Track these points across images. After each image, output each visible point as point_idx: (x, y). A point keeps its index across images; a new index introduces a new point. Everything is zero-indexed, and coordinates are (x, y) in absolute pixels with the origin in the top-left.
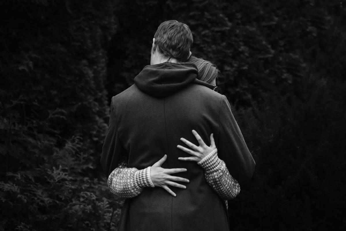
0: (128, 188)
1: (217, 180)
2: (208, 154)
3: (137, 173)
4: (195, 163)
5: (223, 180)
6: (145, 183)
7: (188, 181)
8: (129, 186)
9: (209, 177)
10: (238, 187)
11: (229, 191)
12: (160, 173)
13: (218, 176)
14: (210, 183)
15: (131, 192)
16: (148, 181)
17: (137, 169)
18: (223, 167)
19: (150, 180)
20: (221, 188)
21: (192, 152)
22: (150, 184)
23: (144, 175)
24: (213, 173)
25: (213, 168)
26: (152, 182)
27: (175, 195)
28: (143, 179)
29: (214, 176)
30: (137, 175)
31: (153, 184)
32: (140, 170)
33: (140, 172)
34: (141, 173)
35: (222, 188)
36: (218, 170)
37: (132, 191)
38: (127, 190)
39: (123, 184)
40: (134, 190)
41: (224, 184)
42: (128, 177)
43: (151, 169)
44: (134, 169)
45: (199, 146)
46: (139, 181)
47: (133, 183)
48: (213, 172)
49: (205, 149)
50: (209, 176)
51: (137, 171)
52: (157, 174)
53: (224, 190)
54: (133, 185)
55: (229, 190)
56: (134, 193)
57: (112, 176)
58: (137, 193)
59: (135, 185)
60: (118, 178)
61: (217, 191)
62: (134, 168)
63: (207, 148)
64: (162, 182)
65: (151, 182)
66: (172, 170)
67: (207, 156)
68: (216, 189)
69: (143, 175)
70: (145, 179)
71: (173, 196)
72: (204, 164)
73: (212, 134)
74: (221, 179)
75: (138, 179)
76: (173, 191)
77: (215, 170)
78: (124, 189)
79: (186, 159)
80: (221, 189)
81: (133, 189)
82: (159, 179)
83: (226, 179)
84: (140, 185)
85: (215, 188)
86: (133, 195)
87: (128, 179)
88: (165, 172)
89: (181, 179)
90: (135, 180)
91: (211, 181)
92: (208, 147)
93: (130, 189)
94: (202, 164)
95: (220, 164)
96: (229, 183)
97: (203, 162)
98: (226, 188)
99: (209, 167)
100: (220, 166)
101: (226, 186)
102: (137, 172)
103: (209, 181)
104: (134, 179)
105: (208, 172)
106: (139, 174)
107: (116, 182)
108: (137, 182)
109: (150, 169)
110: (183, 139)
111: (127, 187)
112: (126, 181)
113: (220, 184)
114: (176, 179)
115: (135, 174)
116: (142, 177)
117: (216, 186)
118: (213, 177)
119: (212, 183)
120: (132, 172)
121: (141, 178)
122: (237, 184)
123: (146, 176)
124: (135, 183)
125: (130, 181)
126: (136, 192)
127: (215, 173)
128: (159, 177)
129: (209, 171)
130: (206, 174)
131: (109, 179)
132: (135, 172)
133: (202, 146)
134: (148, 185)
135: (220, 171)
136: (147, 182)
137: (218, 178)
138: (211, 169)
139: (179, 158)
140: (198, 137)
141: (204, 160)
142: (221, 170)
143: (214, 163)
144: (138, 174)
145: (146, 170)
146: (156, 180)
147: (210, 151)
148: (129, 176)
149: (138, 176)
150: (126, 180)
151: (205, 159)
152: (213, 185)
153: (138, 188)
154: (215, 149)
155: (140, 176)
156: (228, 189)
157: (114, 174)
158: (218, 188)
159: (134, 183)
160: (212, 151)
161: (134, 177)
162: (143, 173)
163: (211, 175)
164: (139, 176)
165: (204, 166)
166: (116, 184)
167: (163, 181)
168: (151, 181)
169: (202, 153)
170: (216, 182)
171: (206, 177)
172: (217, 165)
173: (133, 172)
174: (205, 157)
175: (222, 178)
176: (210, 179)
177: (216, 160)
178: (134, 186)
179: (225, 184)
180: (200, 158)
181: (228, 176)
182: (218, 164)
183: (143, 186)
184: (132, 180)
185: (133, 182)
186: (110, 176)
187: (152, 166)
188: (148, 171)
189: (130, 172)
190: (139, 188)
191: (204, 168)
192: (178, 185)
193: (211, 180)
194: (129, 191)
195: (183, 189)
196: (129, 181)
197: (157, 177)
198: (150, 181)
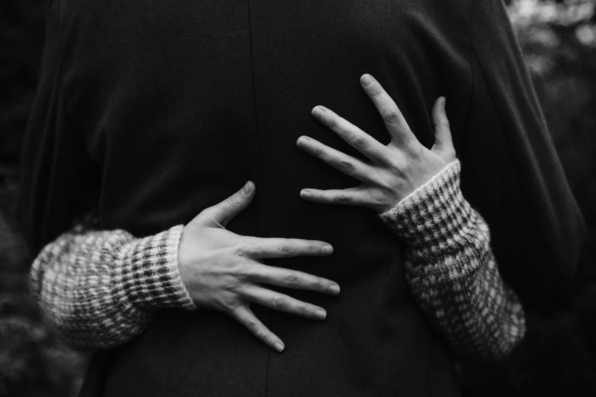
0: (92, 310)
1: (454, 288)
2: (426, 180)
3: (129, 250)
4: (370, 211)
5: (478, 290)
6: (156, 293)
7: (336, 288)
8: (96, 303)
9: (424, 276)
10: (519, 318)
11: (492, 334)
12: (220, 251)
13: (459, 270)
14: (424, 301)
15: (103, 326)
16: (168, 284)
17: (130, 236)
18: (481, 237)
19: (179, 278)
20: (467, 320)
21: (360, 167)
22: (179, 297)
23: (154, 259)
24: (443, 260)
25: (443, 239)
26: (185, 290)
27: (280, 345)
28: (148, 274)
29: (446, 272)
30: (126, 258)
31: (188, 297)
32: (140, 240)
33: (138, 245)
34: (141, 248)
35: (471, 321)
36: (460, 248)
37: (108, 322)
38: (88, 320)
39: (74, 294)
40: (114, 320)
41: (477, 306)
42: (93, 267)
43: (185, 236)
44: (115, 236)
45: (390, 144)
46: (131, 281)
47: (109, 291)
48: (443, 254)
49: (413, 155)
50: (423, 270)
51: (128, 241)
52: (208, 254)
53: (474, 329)
54: (108, 299)
55: (492, 329)
56: (113, 330)
57: (43, 261)
58: (125, 332)
59: (119, 298)
60: (60, 272)
61: (450, 331)
62: (119, 231)
63: (421, 151)
64: (229, 289)
65: (180, 289)
66: (274, 244)
67: (422, 186)
68: (445, 323)
69: (151, 259)
70: (156, 277)
71: (271, 348)
72: (406, 221)
73: (441, 101)
74: (471, 283)
75: (130, 275)
76: (271, 329)
77: (450, 248)
78: (77, 312)
79: (331, 194)
80: (467, 324)
81: (111, 315)
82: (215, 275)
83: (486, 284)
84: (138, 300)
85: (442, 318)
86: (111, 338)
87: (92, 273)
88: (240, 250)
89: (307, 279)
90: (119, 278)
91: (432, 292)
92: (425, 149)
93: (97, 312)
94: (400, 217)
95: (470, 224)
96: (494, 301)
97: (402, 211)
98: (484, 319)
99: (429, 231)
100: (472, 232)
101: (486, 311)
102: (128, 246)
103: (422, 291)
104: (113, 275)
105: (420, 254)
106: (136, 253)
107: (55, 283)
108: (127, 287)
109: (178, 237)
110: (322, 111)
111: (88, 308)
112: (83, 283)
113: (465, 306)
114: (288, 278)
115: (121, 255)
116: (146, 265)
117: (446, 310)
118: (440, 274)
119: (431, 298)
120: (107, 246)
121: (140, 271)
122: (517, 308)
123: (162, 262)
124: (116, 291)
125: (100, 283)
126: (123, 325)
127: (449, 261)
128: (217, 269)
129: (426, 251)
130: (409, 265)
131: (34, 275)
132: (119, 245)
133: (401, 143)
134: (168, 302)
135: (469, 252)
136: (163, 286)
137: (461, 280)
138: (436, 242)
139: (305, 192)
140: (386, 103)
141: (406, 201)
142: (473, 245)
143: (449, 219)
144: (132, 253)
145: (164, 240)
146: (203, 280)
147: (436, 167)
148: (95, 263)
149: (129, 261)
150: (84, 278)
151: (411, 199)
152: (434, 309)
153: (128, 311)
154: (451, 160)
155: (139, 263)
156: (488, 327)
157: (50, 255)
158: (453, 321)
159: (113, 288)
160: (441, 166)
161: (113, 267)
162: (150, 248)
163: (430, 266)
164: (135, 260)
165: (406, 229)
166: (54, 294)
167: (231, 286)
168: (182, 285)
169: (401, 174)
170: (449, 298)
171: (407, 276)
172: (460, 227)
173: (113, 245)
174: (411, 189)
175: (475, 284)
176: (426, 283)
177: (458, 205)
178: (115, 303)
179: (482, 304)
180: (392, 193)
181: (493, 273)
182: (465, 221)
183: (147, 302)
184: (107, 279)
185: (110, 287)
186: (36, 264)
187: (190, 225)
188: (168, 242)
189: (103, 245)
190: (133, 311)
191: (407, 235)
192: (294, 304)
193: (432, 286)
194: (93, 321)
195: (313, 320)
196: (93, 280)
197: (205, 267)
198: (177, 282)
